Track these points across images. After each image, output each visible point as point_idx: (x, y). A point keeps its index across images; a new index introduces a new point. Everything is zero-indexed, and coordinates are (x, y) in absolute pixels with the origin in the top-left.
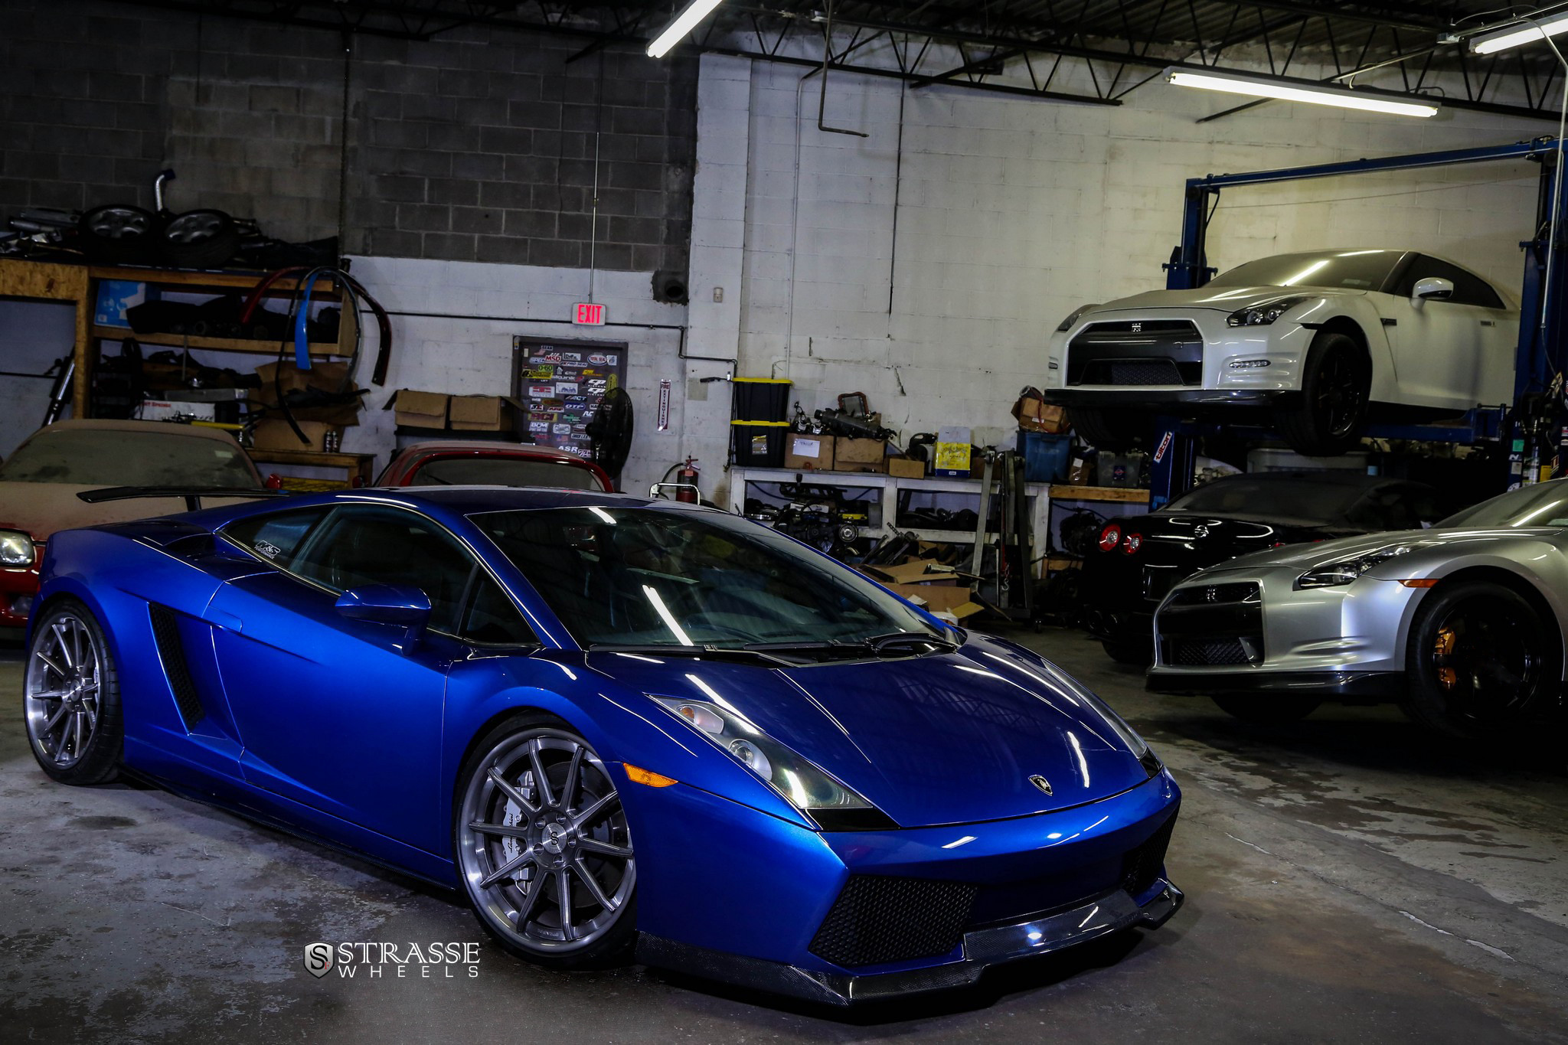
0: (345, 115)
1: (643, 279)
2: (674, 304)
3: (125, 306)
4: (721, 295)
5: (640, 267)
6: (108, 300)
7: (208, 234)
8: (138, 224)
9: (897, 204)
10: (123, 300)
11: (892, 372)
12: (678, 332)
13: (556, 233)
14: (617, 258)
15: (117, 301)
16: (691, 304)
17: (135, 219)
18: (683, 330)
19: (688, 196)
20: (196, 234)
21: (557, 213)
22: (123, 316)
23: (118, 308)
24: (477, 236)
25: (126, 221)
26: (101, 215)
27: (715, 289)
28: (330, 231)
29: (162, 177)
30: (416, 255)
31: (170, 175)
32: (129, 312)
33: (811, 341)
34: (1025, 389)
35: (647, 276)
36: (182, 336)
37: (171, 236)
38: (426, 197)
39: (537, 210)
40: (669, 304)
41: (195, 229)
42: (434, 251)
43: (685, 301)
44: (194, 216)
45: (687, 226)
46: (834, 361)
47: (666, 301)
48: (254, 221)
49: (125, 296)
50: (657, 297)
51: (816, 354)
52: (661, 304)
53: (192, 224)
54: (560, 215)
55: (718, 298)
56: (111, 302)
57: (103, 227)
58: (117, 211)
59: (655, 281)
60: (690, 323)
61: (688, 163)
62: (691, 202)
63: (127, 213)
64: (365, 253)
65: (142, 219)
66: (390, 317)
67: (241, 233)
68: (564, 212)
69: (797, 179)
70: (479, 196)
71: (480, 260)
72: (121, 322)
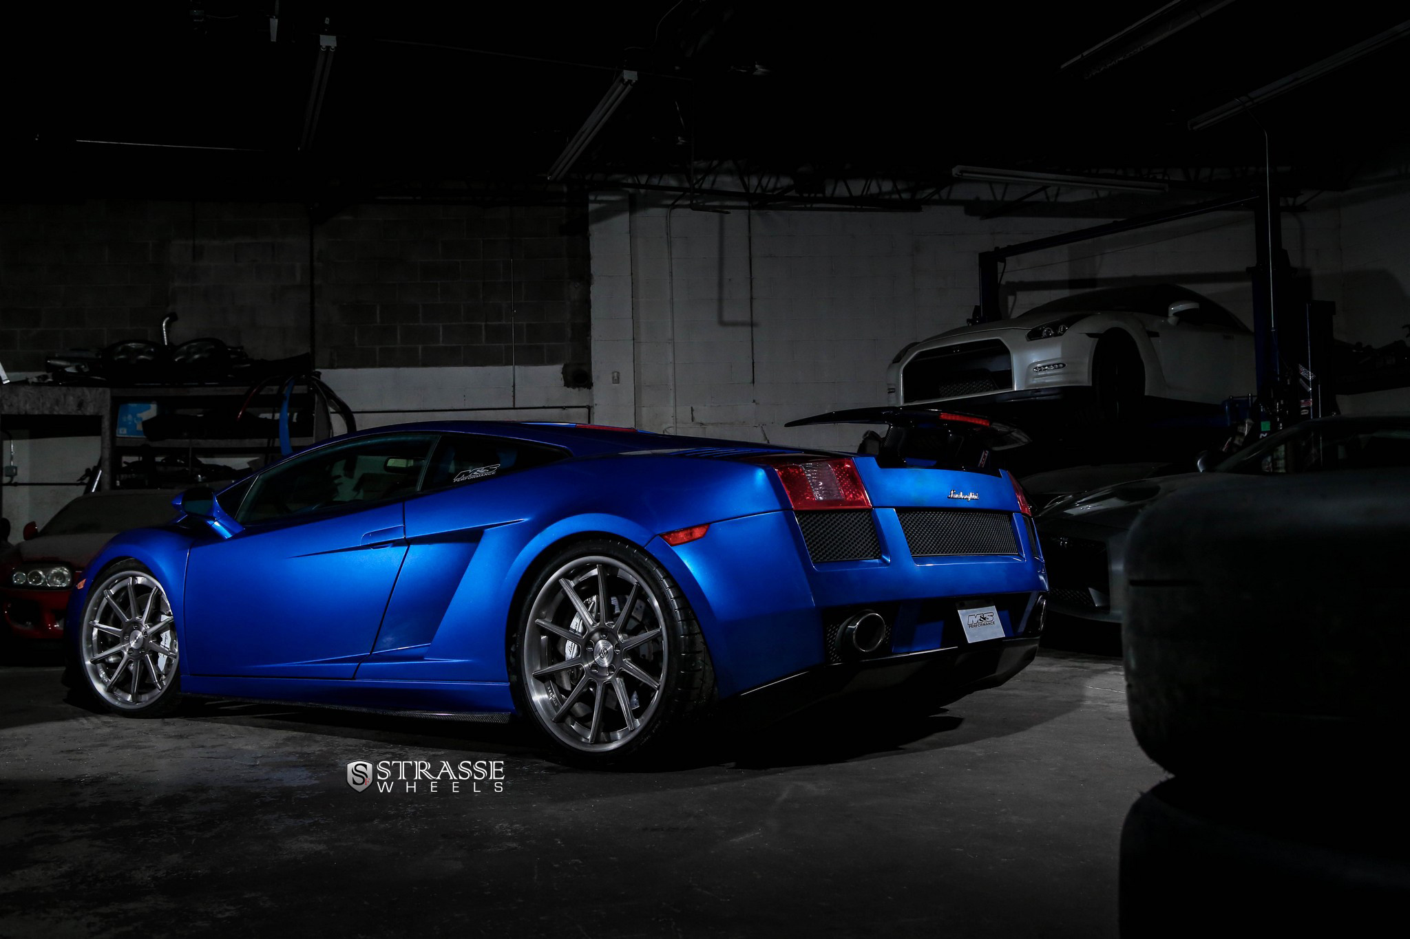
0: (312, 261)
1: (553, 372)
2: (581, 388)
3: (141, 419)
4: (618, 378)
5: (552, 361)
6: (127, 416)
7: (206, 355)
8: (149, 353)
9: (752, 298)
10: (139, 415)
11: (759, 429)
12: (586, 410)
13: (483, 340)
14: (534, 357)
15: (134, 416)
16: (595, 388)
17: (147, 350)
18: (589, 408)
19: (586, 303)
20: (197, 356)
21: (483, 324)
22: (140, 427)
23: (135, 421)
24: (420, 347)
25: (140, 352)
26: (120, 348)
27: (613, 373)
28: (303, 349)
29: (167, 319)
30: (373, 365)
31: (173, 318)
32: (145, 424)
33: (692, 410)
34: (867, 433)
35: (558, 368)
36: (187, 440)
37: (176, 360)
38: (378, 320)
39: (466, 323)
40: (577, 389)
41: (195, 353)
42: (387, 360)
43: (589, 385)
44: (195, 344)
45: (587, 327)
46: (712, 424)
47: (574, 387)
48: (242, 348)
49: (141, 412)
50: (567, 384)
51: (697, 419)
52: (570, 389)
53: (193, 350)
54: (486, 326)
55: (617, 380)
56: (130, 417)
57: (122, 357)
58: (133, 345)
59: (564, 372)
60: (595, 402)
61: (584, 278)
62: (590, 307)
63: (141, 345)
64: (331, 366)
65: (152, 350)
66: (355, 415)
67: (232, 356)
68: (489, 323)
69: (671, 283)
70: (420, 315)
71: (425, 365)
72: (138, 432)
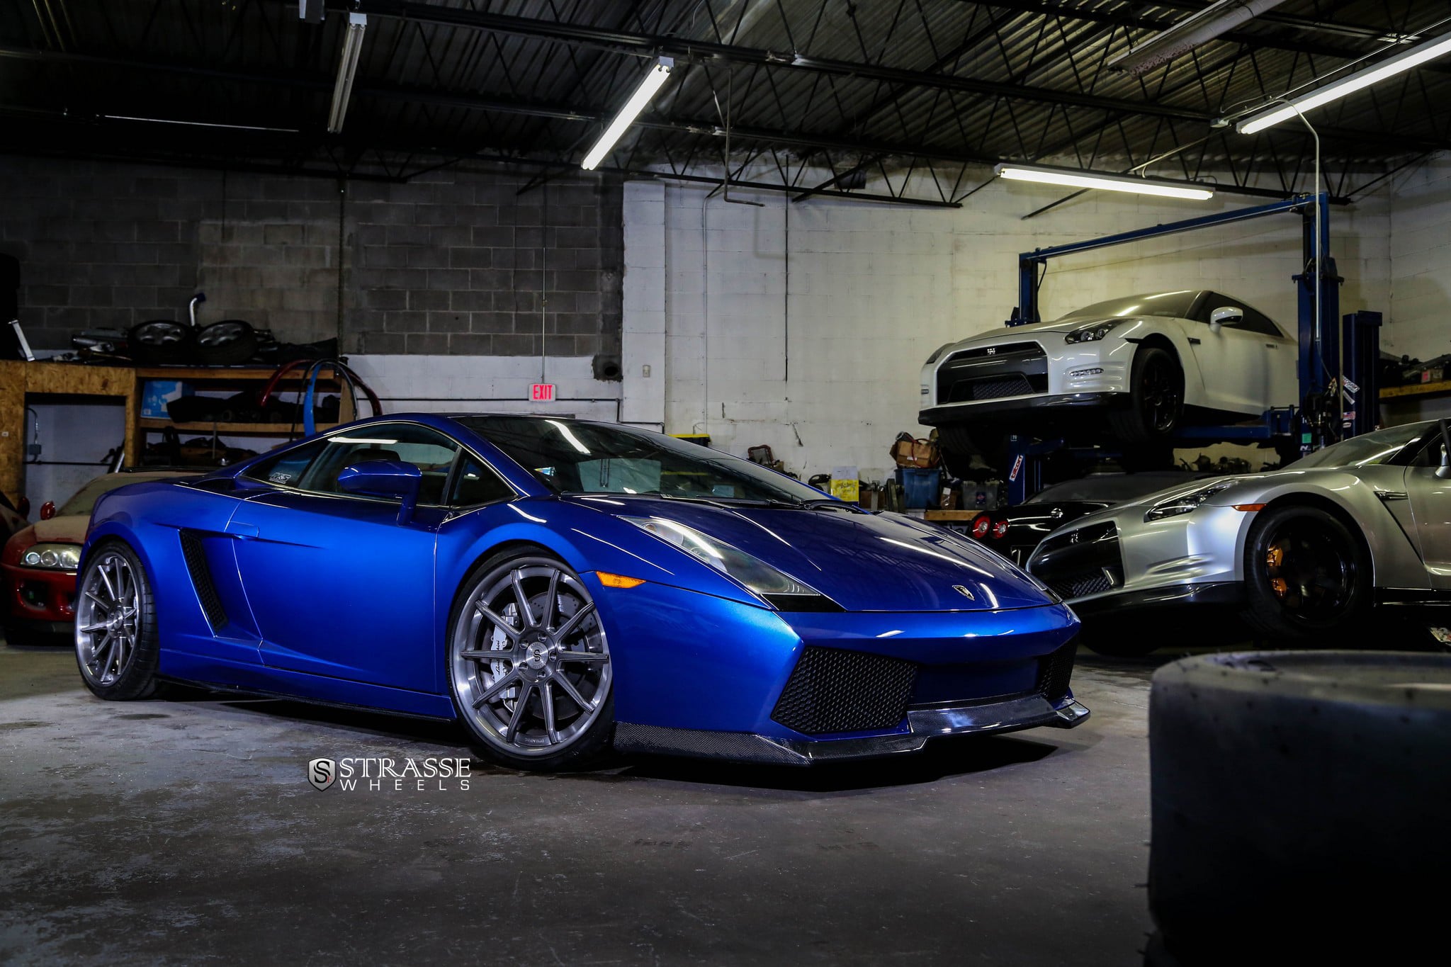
0: (341, 245)
1: (584, 364)
2: (611, 381)
3: (166, 400)
4: (649, 371)
5: (582, 353)
6: (152, 397)
7: (232, 338)
8: (176, 334)
9: (787, 294)
10: (164, 397)
11: (791, 428)
12: (615, 404)
13: (514, 329)
14: (563, 347)
15: (159, 397)
16: (625, 380)
17: (173, 331)
18: (619, 401)
19: (618, 294)
20: (223, 339)
21: (514, 313)
22: (164, 409)
23: (160, 402)
24: (449, 335)
25: (166, 332)
26: (146, 328)
27: (644, 366)
28: (330, 334)
29: (195, 299)
30: (401, 352)
31: (201, 298)
32: (170, 405)
33: (723, 406)
34: (900, 434)
35: (588, 360)
36: (212, 423)
37: (202, 341)
38: (408, 306)
39: (497, 312)
40: (607, 381)
41: (221, 335)
42: (415, 348)
43: (620, 378)
44: (221, 326)
45: (619, 318)
46: (743, 421)
47: (604, 379)
48: (269, 331)
49: (165, 394)
50: (597, 376)
51: (728, 416)
52: (600, 382)
53: (220, 332)
54: (516, 315)
55: (647, 374)
56: (154, 398)
57: (148, 337)
58: (159, 325)
59: (594, 364)
60: (625, 395)
61: (617, 268)
62: (622, 299)
63: (167, 326)
64: (359, 352)
65: (178, 330)
66: (381, 402)
67: (259, 339)
68: (519, 312)
69: (705, 277)
70: (450, 303)
71: (452, 353)
72: (163, 414)
